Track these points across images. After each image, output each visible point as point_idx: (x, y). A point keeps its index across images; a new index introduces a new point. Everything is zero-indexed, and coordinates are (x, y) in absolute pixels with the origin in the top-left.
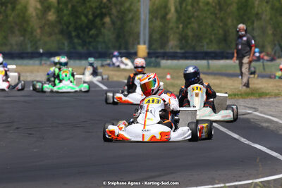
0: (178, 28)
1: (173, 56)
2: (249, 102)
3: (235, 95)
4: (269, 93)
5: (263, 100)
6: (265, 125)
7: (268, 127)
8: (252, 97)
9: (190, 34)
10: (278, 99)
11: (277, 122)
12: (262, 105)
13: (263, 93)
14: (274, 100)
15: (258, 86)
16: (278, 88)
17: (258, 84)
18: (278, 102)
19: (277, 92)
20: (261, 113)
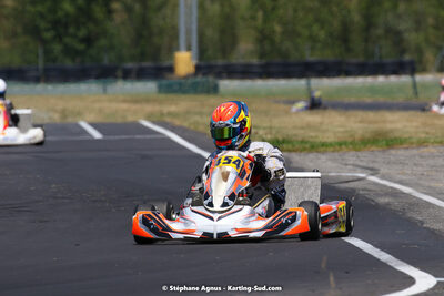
0: (254, 18)
1: (245, 72)
2: (365, 157)
3: (340, 144)
4: (406, 139)
5: (393, 152)
6: (383, 200)
7: (388, 204)
8: (374, 148)
9: (278, 28)
10: (422, 150)
11: (408, 195)
12: (389, 163)
13: (396, 139)
14: (415, 152)
15: (389, 126)
16: (427, 129)
17: (391, 122)
18: (421, 157)
19: (423, 136)
20: (383, 177)
